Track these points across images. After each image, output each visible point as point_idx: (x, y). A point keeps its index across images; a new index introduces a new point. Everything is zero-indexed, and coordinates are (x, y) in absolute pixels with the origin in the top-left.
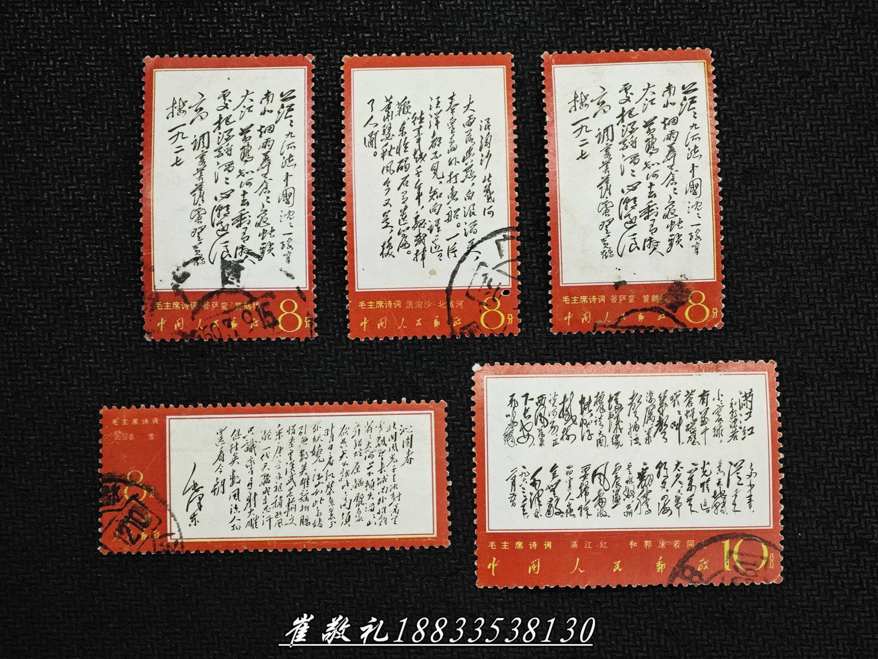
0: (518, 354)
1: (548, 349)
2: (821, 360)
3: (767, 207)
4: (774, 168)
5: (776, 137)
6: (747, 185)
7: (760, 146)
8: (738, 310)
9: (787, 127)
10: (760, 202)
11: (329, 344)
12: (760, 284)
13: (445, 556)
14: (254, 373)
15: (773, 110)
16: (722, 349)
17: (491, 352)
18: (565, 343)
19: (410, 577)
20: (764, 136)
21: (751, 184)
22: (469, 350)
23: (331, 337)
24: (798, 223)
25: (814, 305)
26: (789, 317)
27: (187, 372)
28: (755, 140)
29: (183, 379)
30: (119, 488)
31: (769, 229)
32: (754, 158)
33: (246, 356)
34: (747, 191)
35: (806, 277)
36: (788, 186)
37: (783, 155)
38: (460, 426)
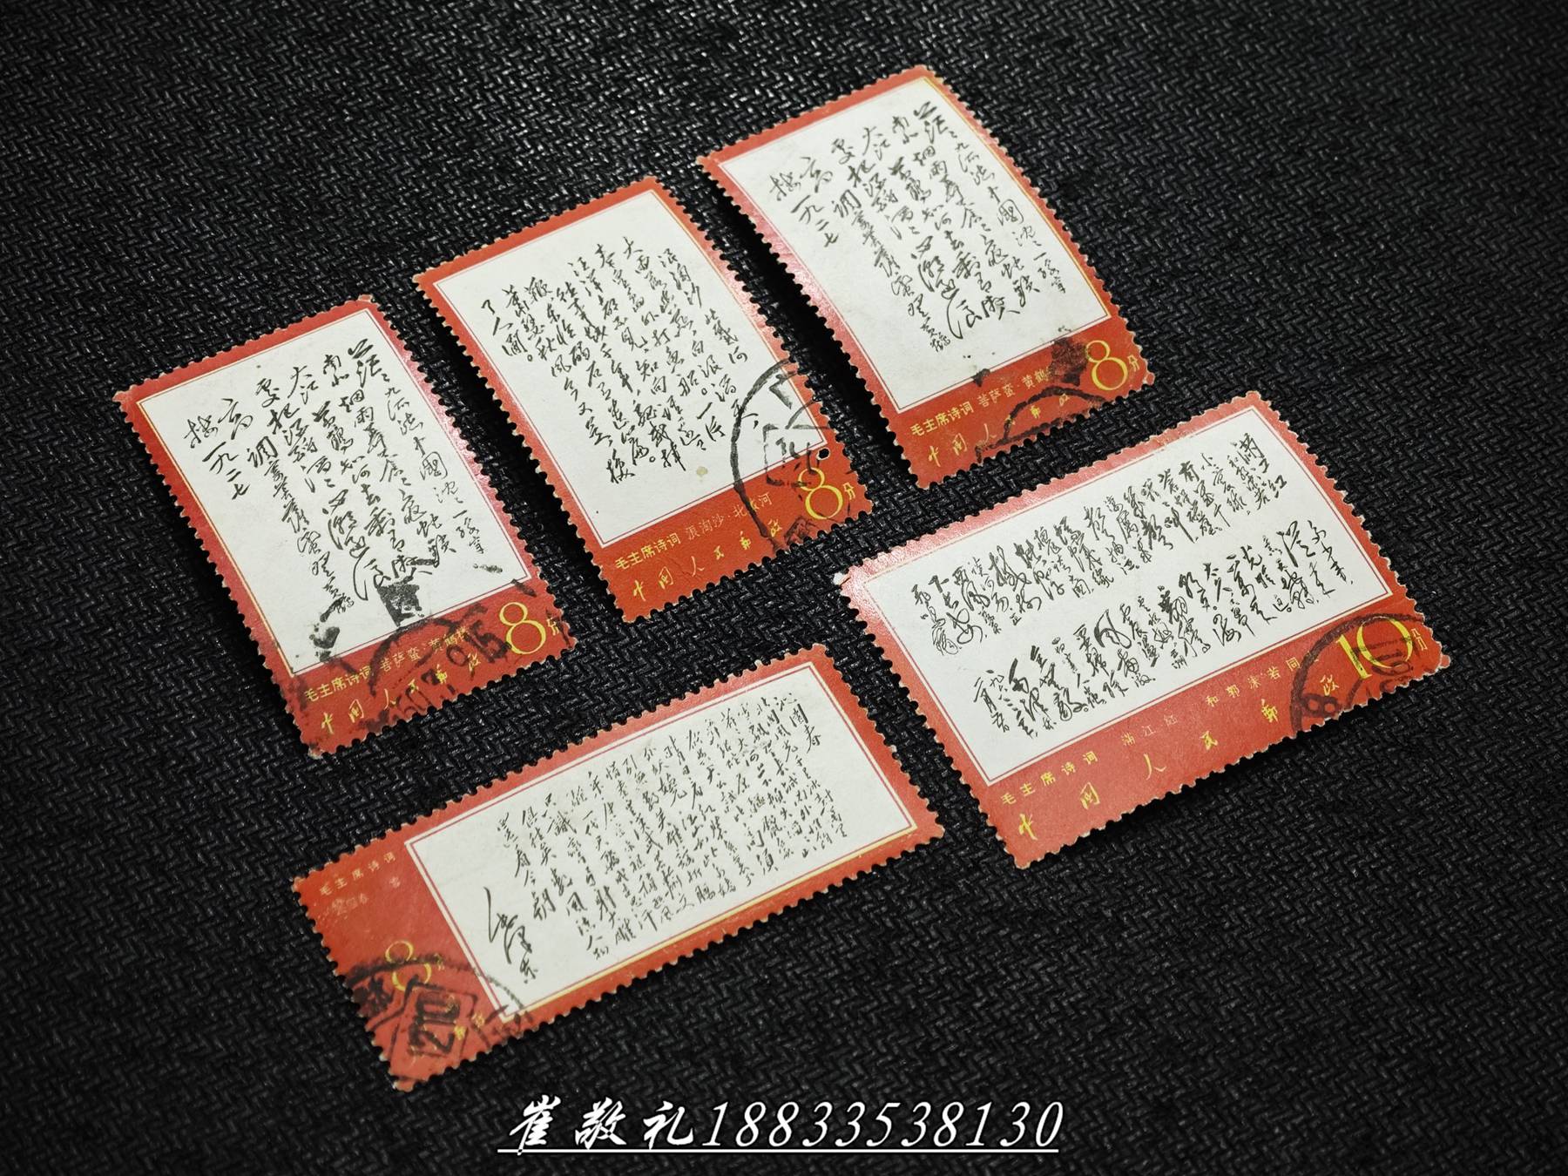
0: (888, 538)
1: (926, 513)
2: (1313, 365)
3: (1119, 213)
4: (1096, 165)
5: (1076, 128)
6: (1075, 200)
7: (1062, 148)
8: (1161, 352)
9: (1084, 111)
10: (1105, 212)
11: (602, 647)
12: (1171, 308)
13: (947, 852)
14: (506, 735)
15: (1052, 100)
16: (1172, 410)
17: (848, 552)
18: (948, 496)
19: (911, 905)
20: (1059, 135)
21: (1080, 196)
22: (815, 562)
23: (599, 635)
24: (1172, 214)
25: (1259, 301)
26: (1236, 331)
27: (403, 778)
28: (1051, 143)
29: (401, 789)
30: (381, 981)
31: (1138, 238)
32: (1063, 164)
33: (483, 717)
34: (1080, 208)
35: (1227, 274)
36: (1130, 177)
37: (1099, 145)
38: (860, 667)
